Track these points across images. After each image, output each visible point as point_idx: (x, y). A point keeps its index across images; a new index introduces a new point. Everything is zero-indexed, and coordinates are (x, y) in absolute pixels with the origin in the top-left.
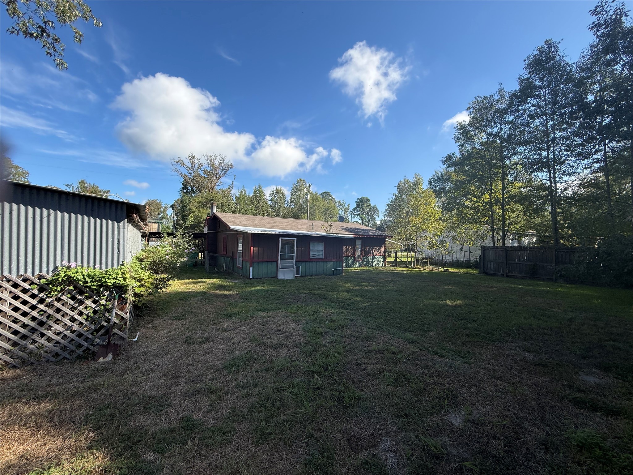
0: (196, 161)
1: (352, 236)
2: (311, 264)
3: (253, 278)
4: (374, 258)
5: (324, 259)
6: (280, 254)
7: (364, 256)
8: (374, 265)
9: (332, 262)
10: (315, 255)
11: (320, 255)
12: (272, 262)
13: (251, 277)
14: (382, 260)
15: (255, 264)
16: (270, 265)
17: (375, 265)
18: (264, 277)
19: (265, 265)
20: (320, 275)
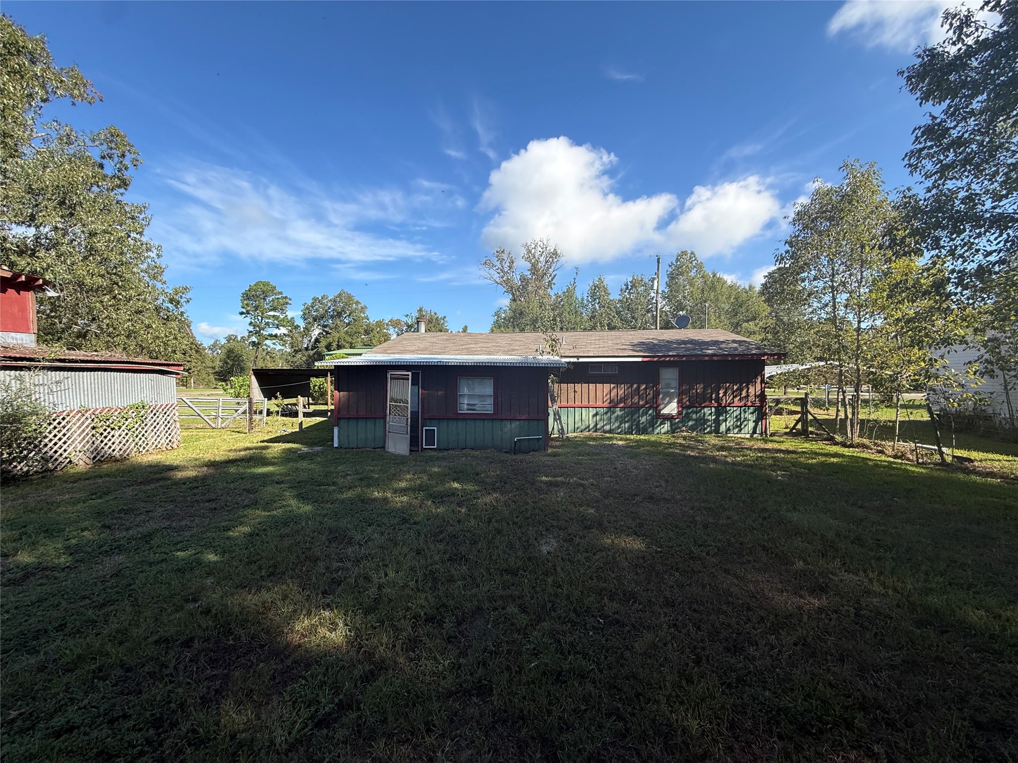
0: (505, 256)
1: (640, 359)
2: (461, 424)
3: (340, 447)
4: (721, 410)
5: (494, 414)
6: (388, 403)
7: (688, 407)
8: (723, 428)
9: (518, 423)
10: (474, 405)
11: (487, 406)
12: (375, 418)
13: (336, 445)
14: (752, 418)
15: (342, 422)
16: (370, 424)
17: (728, 430)
18: (359, 446)
19: (361, 424)
20: (484, 448)
